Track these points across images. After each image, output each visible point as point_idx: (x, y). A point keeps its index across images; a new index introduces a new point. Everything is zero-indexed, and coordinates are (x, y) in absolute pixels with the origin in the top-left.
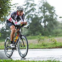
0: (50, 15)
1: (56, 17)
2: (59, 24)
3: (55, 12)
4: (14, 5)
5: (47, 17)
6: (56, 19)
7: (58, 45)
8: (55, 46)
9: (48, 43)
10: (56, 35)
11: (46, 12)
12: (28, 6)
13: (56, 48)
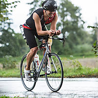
0: (73, 20)
1: (82, 25)
2: (87, 35)
3: (81, 16)
4: (13, 3)
5: (67, 24)
6: (83, 27)
7: (84, 73)
8: (78, 74)
9: (68, 69)
10: (81, 54)
11: (66, 15)
12: (35, 5)
13: (81, 77)
